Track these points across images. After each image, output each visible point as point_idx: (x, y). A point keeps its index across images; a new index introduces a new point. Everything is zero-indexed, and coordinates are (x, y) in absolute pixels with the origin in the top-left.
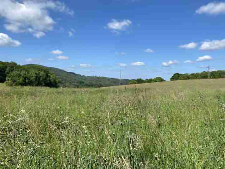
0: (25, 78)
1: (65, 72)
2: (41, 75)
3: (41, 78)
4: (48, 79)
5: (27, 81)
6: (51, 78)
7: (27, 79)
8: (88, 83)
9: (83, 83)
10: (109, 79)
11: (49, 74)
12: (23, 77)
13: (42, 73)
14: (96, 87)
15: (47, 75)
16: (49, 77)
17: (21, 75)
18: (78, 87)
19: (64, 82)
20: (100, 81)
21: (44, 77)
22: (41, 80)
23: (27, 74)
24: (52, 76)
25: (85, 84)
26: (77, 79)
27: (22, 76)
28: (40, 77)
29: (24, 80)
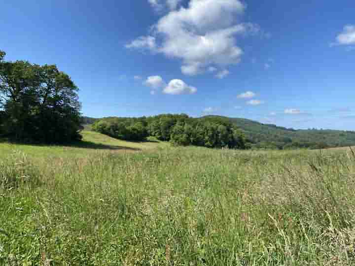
0: (189, 135)
1: (259, 123)
2: (219, 130)
3: (220, 135)
4: (230, 135)
5: (192, 139)
6: (234, 134)
7: (191, 136)
8: (299, 142)
9: (290, 141)
10: (342, 134)
11: (232, 129)
12: (187, 133)
13: (221, 127)
14: (315, 148)
15: (228, 130)
16: (232, 132)
17: (183, 131)
18: (281, 148)
19: (256, 140)
20: (324, 138)
21: (224, 133)
22: (220, 137)
23: (192, 129)
24: (235, 131)
25: (292, 143)
26: (278, 135)
27: (185, 131)
28: (219, 133)
29: (188, 138)
